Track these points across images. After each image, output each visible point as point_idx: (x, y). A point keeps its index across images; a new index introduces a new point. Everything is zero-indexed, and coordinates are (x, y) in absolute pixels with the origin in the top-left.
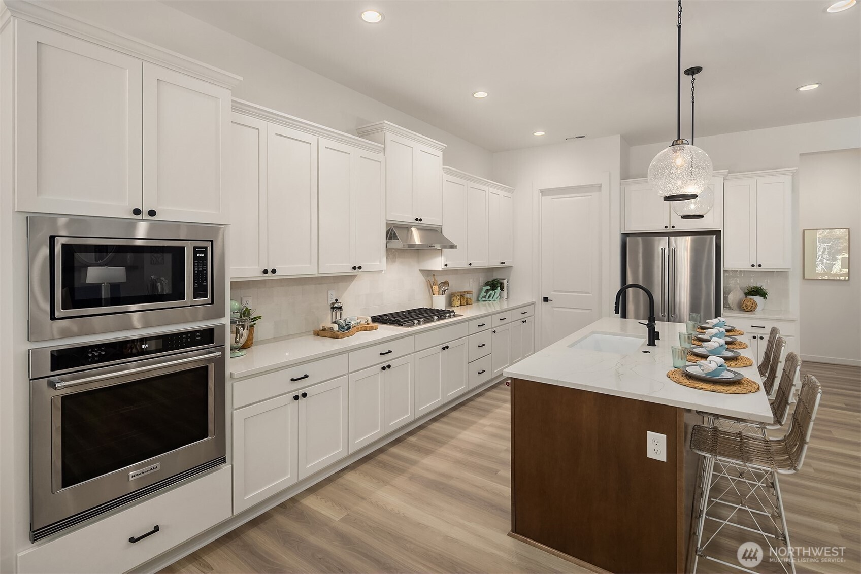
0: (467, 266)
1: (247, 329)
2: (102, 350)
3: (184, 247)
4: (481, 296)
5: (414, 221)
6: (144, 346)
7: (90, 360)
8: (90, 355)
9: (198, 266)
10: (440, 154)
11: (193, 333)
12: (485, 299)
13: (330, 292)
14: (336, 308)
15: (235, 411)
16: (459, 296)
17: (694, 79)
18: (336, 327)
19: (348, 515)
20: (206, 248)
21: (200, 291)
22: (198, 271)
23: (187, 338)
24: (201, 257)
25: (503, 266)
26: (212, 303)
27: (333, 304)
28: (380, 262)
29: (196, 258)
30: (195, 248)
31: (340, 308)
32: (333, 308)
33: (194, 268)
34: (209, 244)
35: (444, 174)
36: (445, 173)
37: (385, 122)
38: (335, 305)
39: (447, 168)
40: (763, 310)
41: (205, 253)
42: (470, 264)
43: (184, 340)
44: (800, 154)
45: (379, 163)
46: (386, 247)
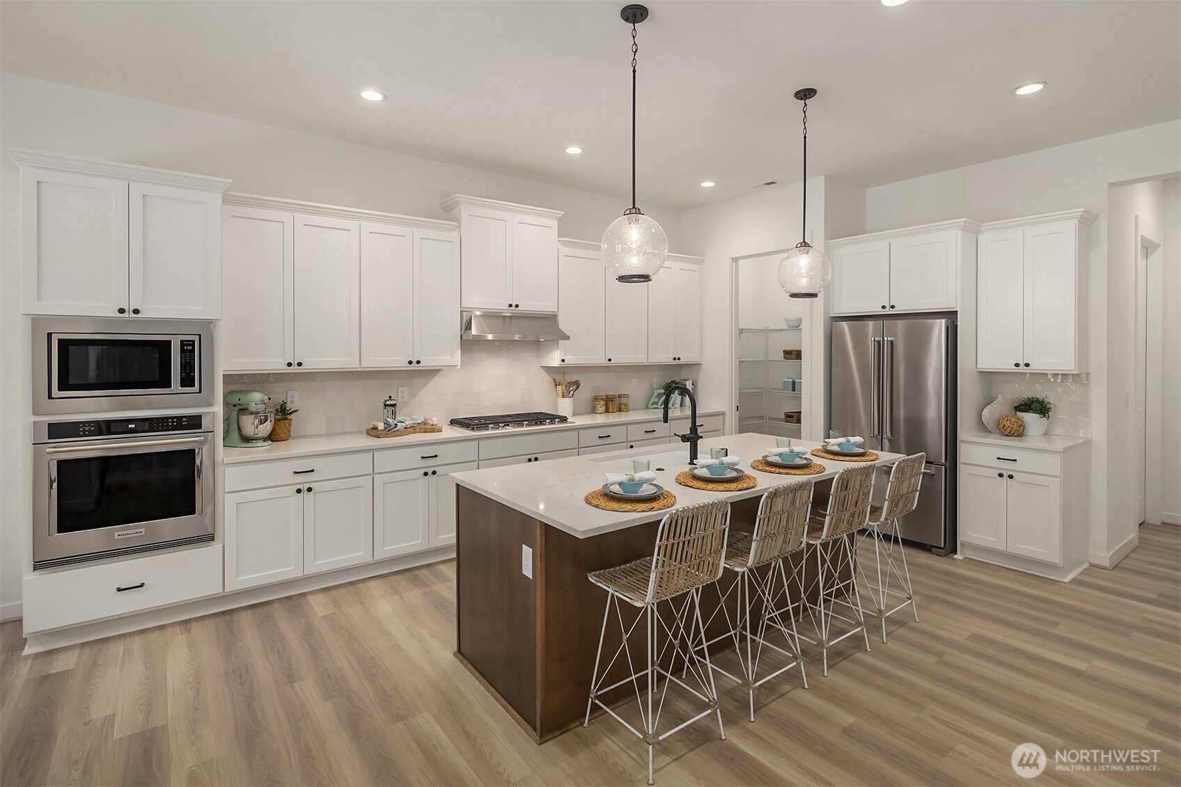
0: (603, 362)
1: (271, 421)
2: (92, 427)
3: (171, 341)
4: (651, 402)
5: (507, 308)
6: (130, 426)
7: (81, 433)
8: (81, 429)
9: (185, 358)
10: (554, 224)
11: (179, 418)
12: (655, 406)
13: (400, 389)
14: (390, 406)
15: (226, 495)
16: (603, 399)
17: (806, 105)
18: (381, 426)
19: (334, 613)
20: (194, 341)
21: (187, 381)
22: (185, 362)
23: (173, 422)
24: (188, 349)
25: (677, 362)
26: (200, 392)
27: (386, 401)
28: (452, 356)
29: (182, 350)
30: (182, 341)
31: (394, 405)
32: (386, 405)
33: (181, 360)
34: (196, 339)
35: (561, 247)
36: (564, 246)
37: (458, 195)
38: (388, 403)
39: (565, 241)
40: (1044, 434)
41: (193, 345)
42: (610, 360)
43: (170, 424)
44: (1110, 184)
45: (450, 243)
46: (461, 338)
